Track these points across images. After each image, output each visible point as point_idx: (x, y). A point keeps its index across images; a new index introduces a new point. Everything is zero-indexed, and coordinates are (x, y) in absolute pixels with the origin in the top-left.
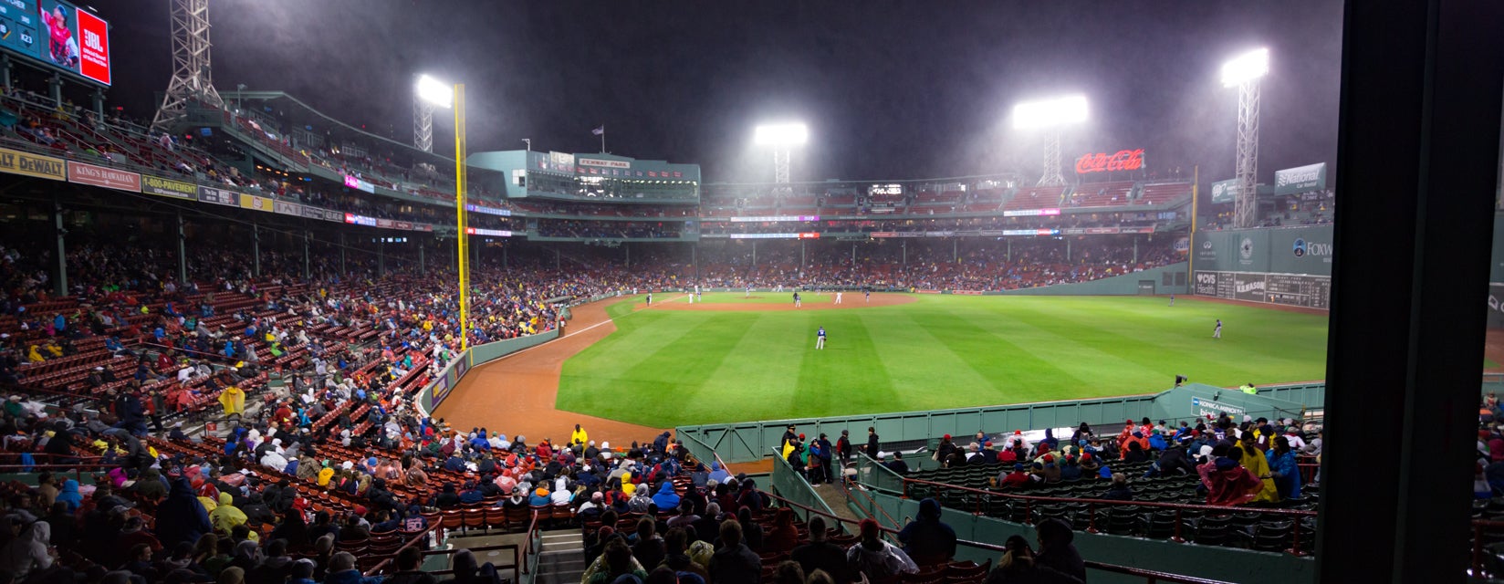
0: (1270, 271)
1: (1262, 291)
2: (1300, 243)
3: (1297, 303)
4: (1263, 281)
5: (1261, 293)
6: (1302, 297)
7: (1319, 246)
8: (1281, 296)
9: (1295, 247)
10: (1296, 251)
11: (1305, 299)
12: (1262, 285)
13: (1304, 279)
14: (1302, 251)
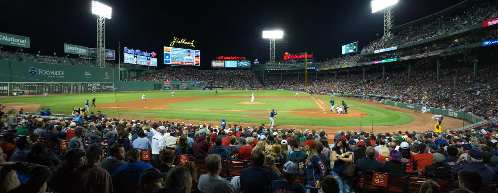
0: (12, 81)
1: (7, 91)
2: (33, 70)
3: (35, 94)
4: (7, 86)
5: (7, 92)
6: (38, 91)
7: (45, 71)
8: (23, 92)
9: (30, 71)
10: (31, 72)
11: (40, 92)
12: (6, 88)
13: (37, 84)
14: (35, 73)
